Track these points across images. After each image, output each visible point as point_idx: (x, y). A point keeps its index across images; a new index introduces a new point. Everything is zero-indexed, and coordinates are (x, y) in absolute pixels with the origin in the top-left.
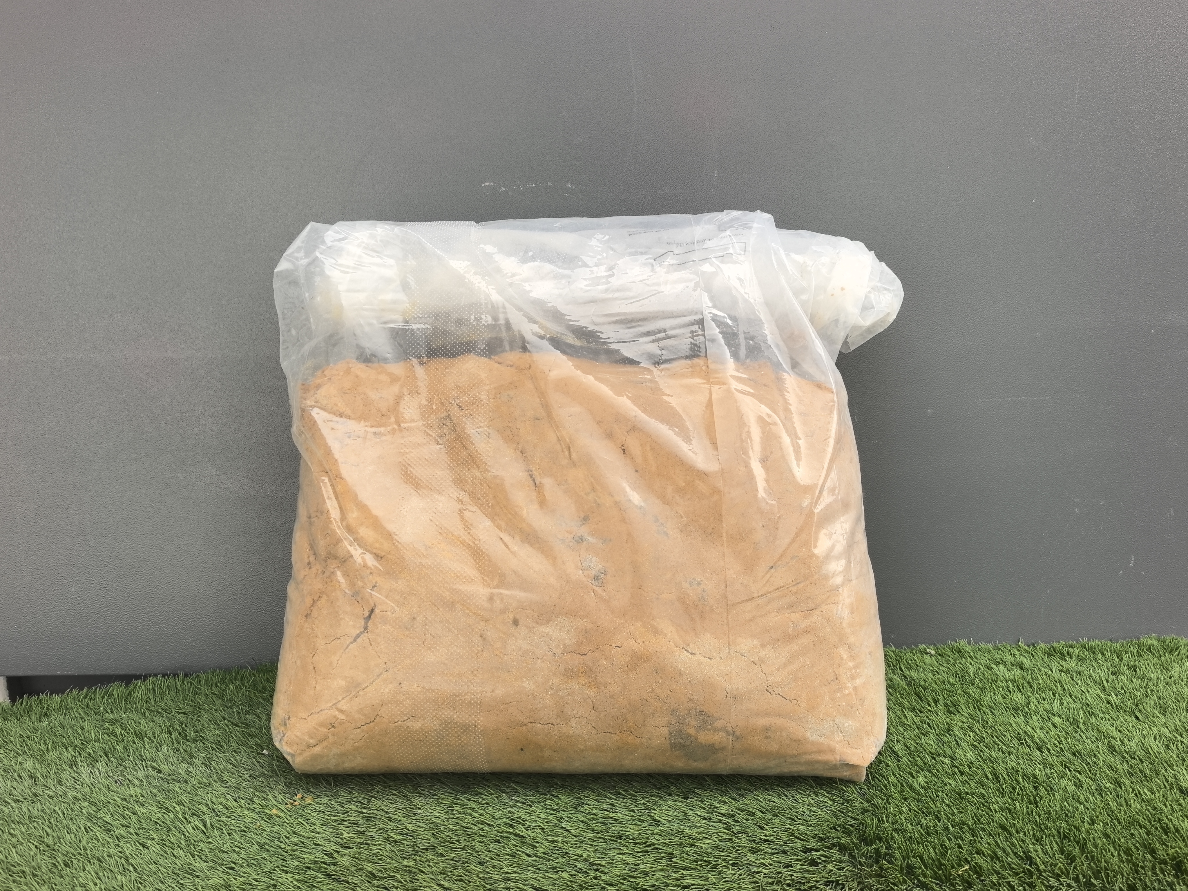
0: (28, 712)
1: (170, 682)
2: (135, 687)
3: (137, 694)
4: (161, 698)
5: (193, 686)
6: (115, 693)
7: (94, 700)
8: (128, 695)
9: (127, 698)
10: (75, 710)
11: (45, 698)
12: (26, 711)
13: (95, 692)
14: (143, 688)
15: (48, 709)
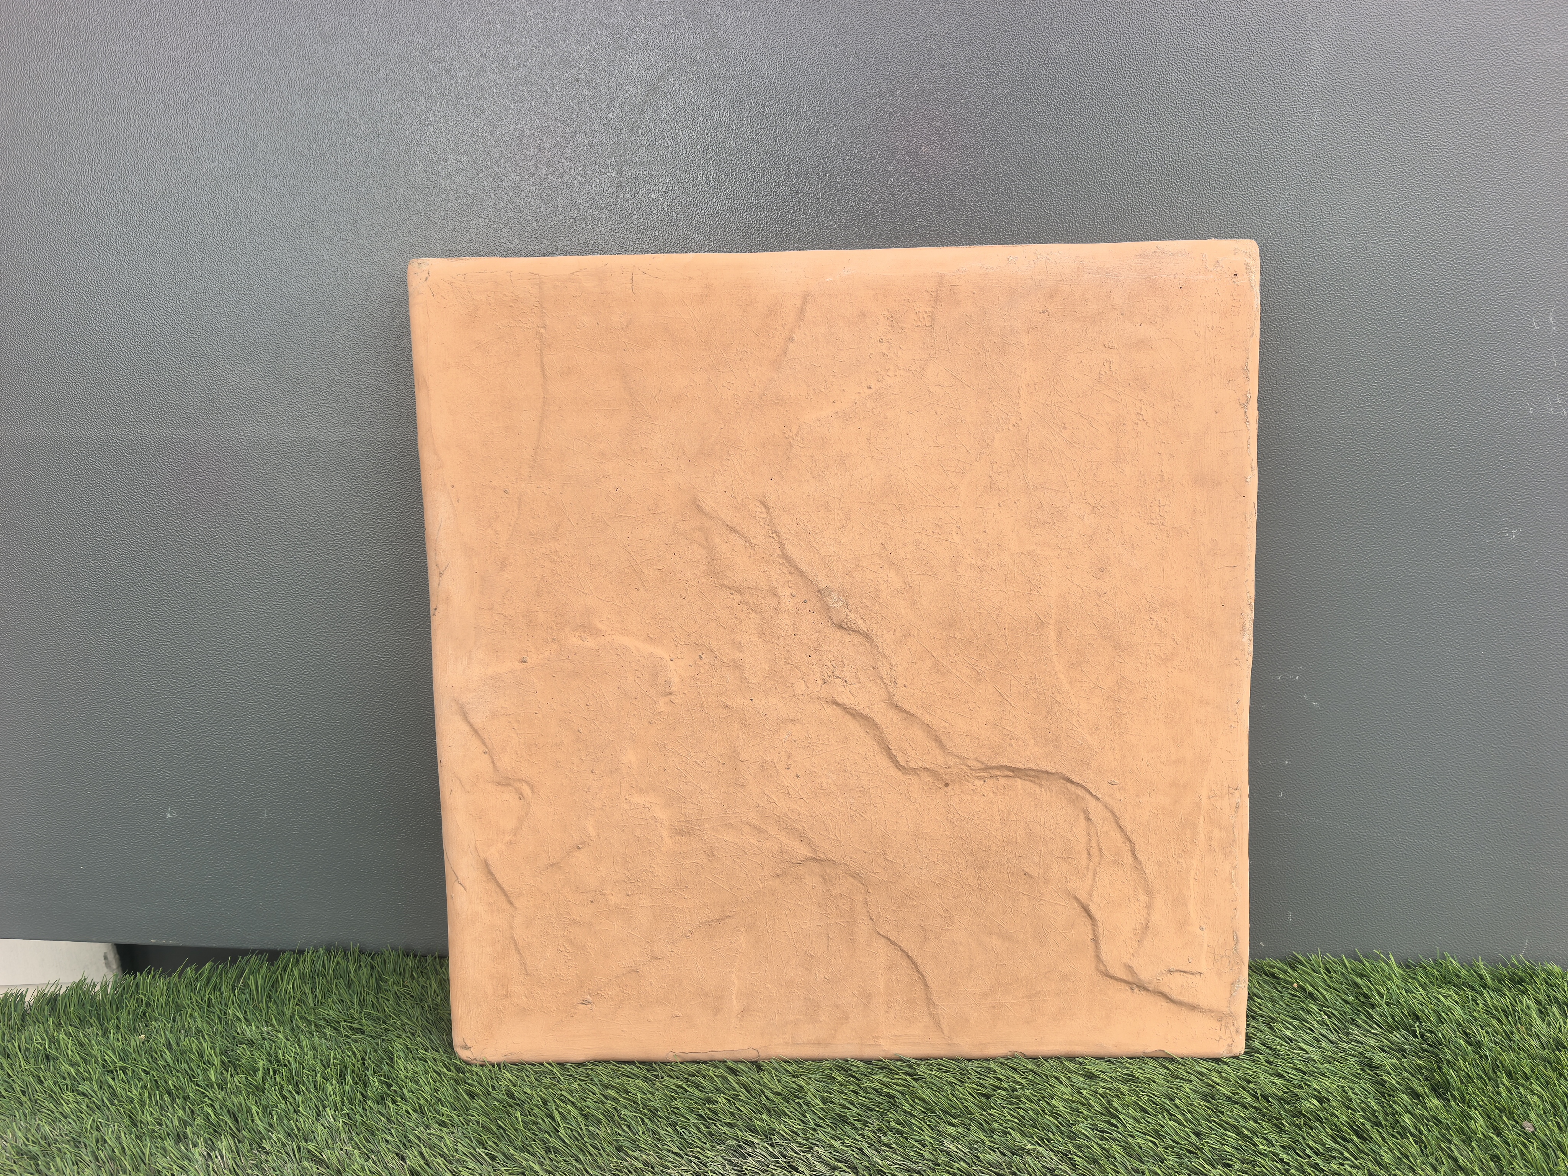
0: (117, 1008)
1: (338, 962)
2: (285, 969)
3: (286, 986)
4: (324, 996)
5: (375, 974)
6: (251, 981)
7: (220, 989)
8: (273, 986)
9: (270, 990)
10: (189, 1011)
11: (144, 979)
12: (114, 1007)
13: (221, 974)
14: (296, 973)
15: (148, 1005)
